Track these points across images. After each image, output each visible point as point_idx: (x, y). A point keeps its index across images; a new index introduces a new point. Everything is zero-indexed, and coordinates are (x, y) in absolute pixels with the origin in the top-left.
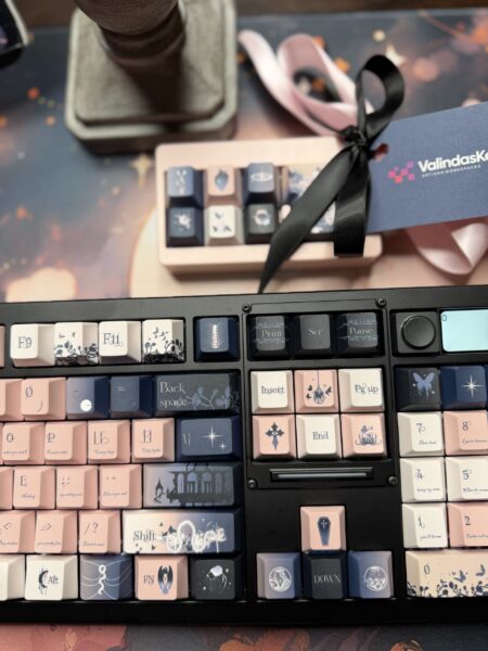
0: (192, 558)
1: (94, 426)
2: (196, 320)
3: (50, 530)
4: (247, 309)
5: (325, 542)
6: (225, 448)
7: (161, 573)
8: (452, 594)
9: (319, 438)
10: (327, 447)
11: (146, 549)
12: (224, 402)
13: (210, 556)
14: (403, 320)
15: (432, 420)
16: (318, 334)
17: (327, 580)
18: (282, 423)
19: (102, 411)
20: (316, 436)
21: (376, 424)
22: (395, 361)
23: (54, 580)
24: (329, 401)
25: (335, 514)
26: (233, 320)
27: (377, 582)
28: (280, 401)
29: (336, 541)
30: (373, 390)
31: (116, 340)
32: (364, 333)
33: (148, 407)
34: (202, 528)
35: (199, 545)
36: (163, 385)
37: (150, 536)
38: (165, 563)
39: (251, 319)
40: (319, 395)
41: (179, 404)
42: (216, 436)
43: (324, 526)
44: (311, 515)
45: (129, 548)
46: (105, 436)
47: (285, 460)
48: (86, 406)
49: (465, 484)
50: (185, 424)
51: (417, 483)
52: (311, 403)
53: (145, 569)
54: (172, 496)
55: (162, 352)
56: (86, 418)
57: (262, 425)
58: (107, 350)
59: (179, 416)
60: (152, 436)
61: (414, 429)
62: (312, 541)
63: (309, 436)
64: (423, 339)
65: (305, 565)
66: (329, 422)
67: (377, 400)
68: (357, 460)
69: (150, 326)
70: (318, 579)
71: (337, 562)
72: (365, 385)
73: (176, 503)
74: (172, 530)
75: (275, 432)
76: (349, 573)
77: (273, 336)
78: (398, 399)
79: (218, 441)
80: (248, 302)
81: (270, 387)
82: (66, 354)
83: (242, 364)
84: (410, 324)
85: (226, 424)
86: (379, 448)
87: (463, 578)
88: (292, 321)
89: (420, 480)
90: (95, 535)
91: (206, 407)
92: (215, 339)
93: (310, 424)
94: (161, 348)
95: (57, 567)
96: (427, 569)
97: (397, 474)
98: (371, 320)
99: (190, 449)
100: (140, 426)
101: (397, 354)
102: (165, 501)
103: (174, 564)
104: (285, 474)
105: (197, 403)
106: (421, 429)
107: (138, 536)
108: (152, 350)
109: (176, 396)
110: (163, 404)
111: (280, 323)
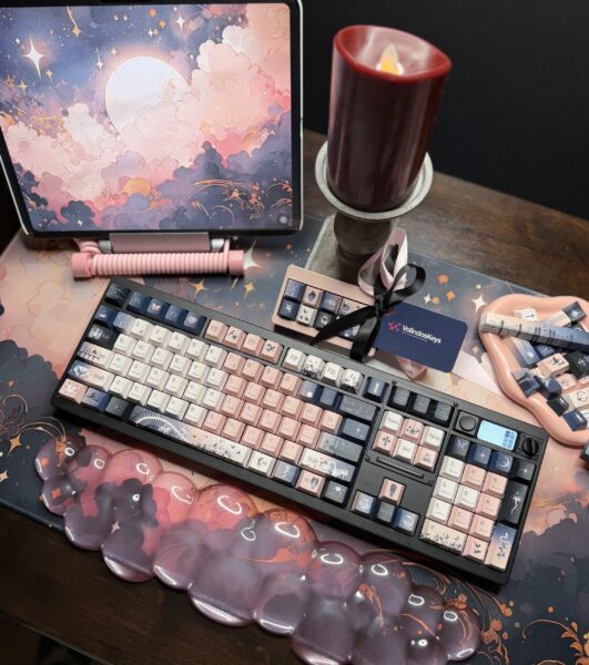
0: (329, 479)
1: (309, 406)
2: (369, 379)
3: (271, 442)
4: (394, 383)
5: (391, 495)
6: (362, 437)
7: (313, 479)
8: (439, 542)
9: (406, 450)
10: (407, 455)
11: (312, 466)
12: (369, 418)
13: (338, 481)
14: (462, 414)
15: (460, 464)
16: (422, 406)
17: (386, 513)
18: (392, 437)
19: (316, 400)
20: (404, 449)
21: (433, 455)
22: (453, 432)
23: (265, 463)
24: (416, 435)
25: (399, 487)
26: (387, 385)
27: (408, 522)
28: (395, 427)
29: (396, 497)
30: (438, 439)
31: (333, 373)
32: (442, 414)
33: (335, 407)
34: (339, 467)
35: (335, 473)
36: (345, 398)
37: (315, 461)
38: (317, 476)
39: (394, 388)
40: (413, 431)
41: (350, 411)
42: (360, 431)
43: (393, 489)
44: (390, 483)
45: (305, 461)
46: (312, 411)
47: (386, 453)
48: (310, 395)
49: (464, 497)
50: (349, 421)
51: (442, 488)
52: (408, 433)
53: (306, 475)
54: (331, 448)
55: (351, 385)
56: (305, 400)
57: (383, 435)
58: (328, 375)
59: (346, 416)
60: (332, 419)
61: (449, 463)
62: (386, 492)
63: (401, 448)
64: (469, 426)
65: (378, 503)
66: (412, 446)
67: (437, 443)
68: (419, 466)
69: (349, 372)
70: (381, 510)
71: (392, 508)
72: (435, 435)
73: (332, 452)
74: (325, 462)
75: (386, 440)
76: (396, 516)
77: (402, 399)
78: (448, 449)
79: (360, 433)
80: (396, 380)
81: (392, 419)
82: (309, 369)
83: (383, 406)
84: (464, 418)
85: (367, 427)
86: (431, 464)
87: (447, 538)
88: (413, 396)
89: (445, 487)
90: (291, 451)
91: (362, 416)
92: (376, 390)
93: (404, 443)
94: (351, 383)
95: (269, 460)
96: (432, 527)
97: (435, 482)
98: (449, 409)
99: (346, 431)
100: (329, 414)
101: (454, 430)
102: (327, 449)
103: (320, 478)
104: (384, 459)
105: (357, 413)
106: (453, 466)
107: (310, 458)
108: (347, 383)
109: (350, 407)
110: (343, 408)
111: (407, 395)
